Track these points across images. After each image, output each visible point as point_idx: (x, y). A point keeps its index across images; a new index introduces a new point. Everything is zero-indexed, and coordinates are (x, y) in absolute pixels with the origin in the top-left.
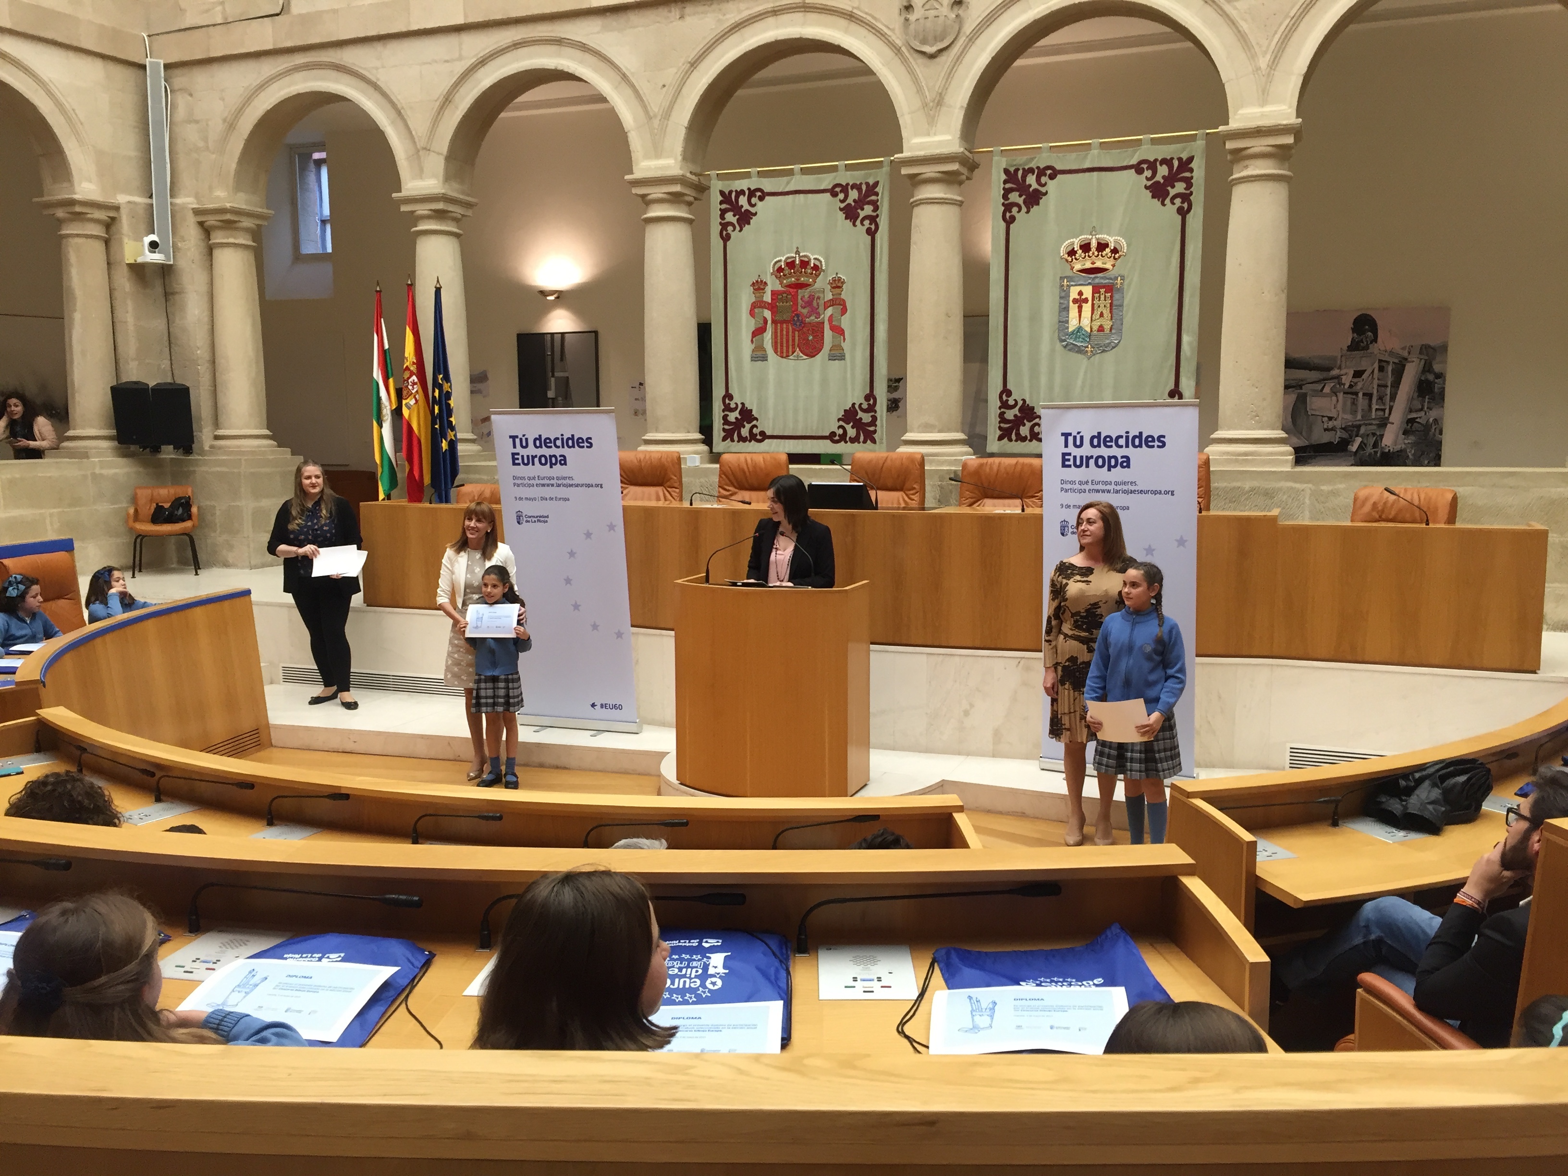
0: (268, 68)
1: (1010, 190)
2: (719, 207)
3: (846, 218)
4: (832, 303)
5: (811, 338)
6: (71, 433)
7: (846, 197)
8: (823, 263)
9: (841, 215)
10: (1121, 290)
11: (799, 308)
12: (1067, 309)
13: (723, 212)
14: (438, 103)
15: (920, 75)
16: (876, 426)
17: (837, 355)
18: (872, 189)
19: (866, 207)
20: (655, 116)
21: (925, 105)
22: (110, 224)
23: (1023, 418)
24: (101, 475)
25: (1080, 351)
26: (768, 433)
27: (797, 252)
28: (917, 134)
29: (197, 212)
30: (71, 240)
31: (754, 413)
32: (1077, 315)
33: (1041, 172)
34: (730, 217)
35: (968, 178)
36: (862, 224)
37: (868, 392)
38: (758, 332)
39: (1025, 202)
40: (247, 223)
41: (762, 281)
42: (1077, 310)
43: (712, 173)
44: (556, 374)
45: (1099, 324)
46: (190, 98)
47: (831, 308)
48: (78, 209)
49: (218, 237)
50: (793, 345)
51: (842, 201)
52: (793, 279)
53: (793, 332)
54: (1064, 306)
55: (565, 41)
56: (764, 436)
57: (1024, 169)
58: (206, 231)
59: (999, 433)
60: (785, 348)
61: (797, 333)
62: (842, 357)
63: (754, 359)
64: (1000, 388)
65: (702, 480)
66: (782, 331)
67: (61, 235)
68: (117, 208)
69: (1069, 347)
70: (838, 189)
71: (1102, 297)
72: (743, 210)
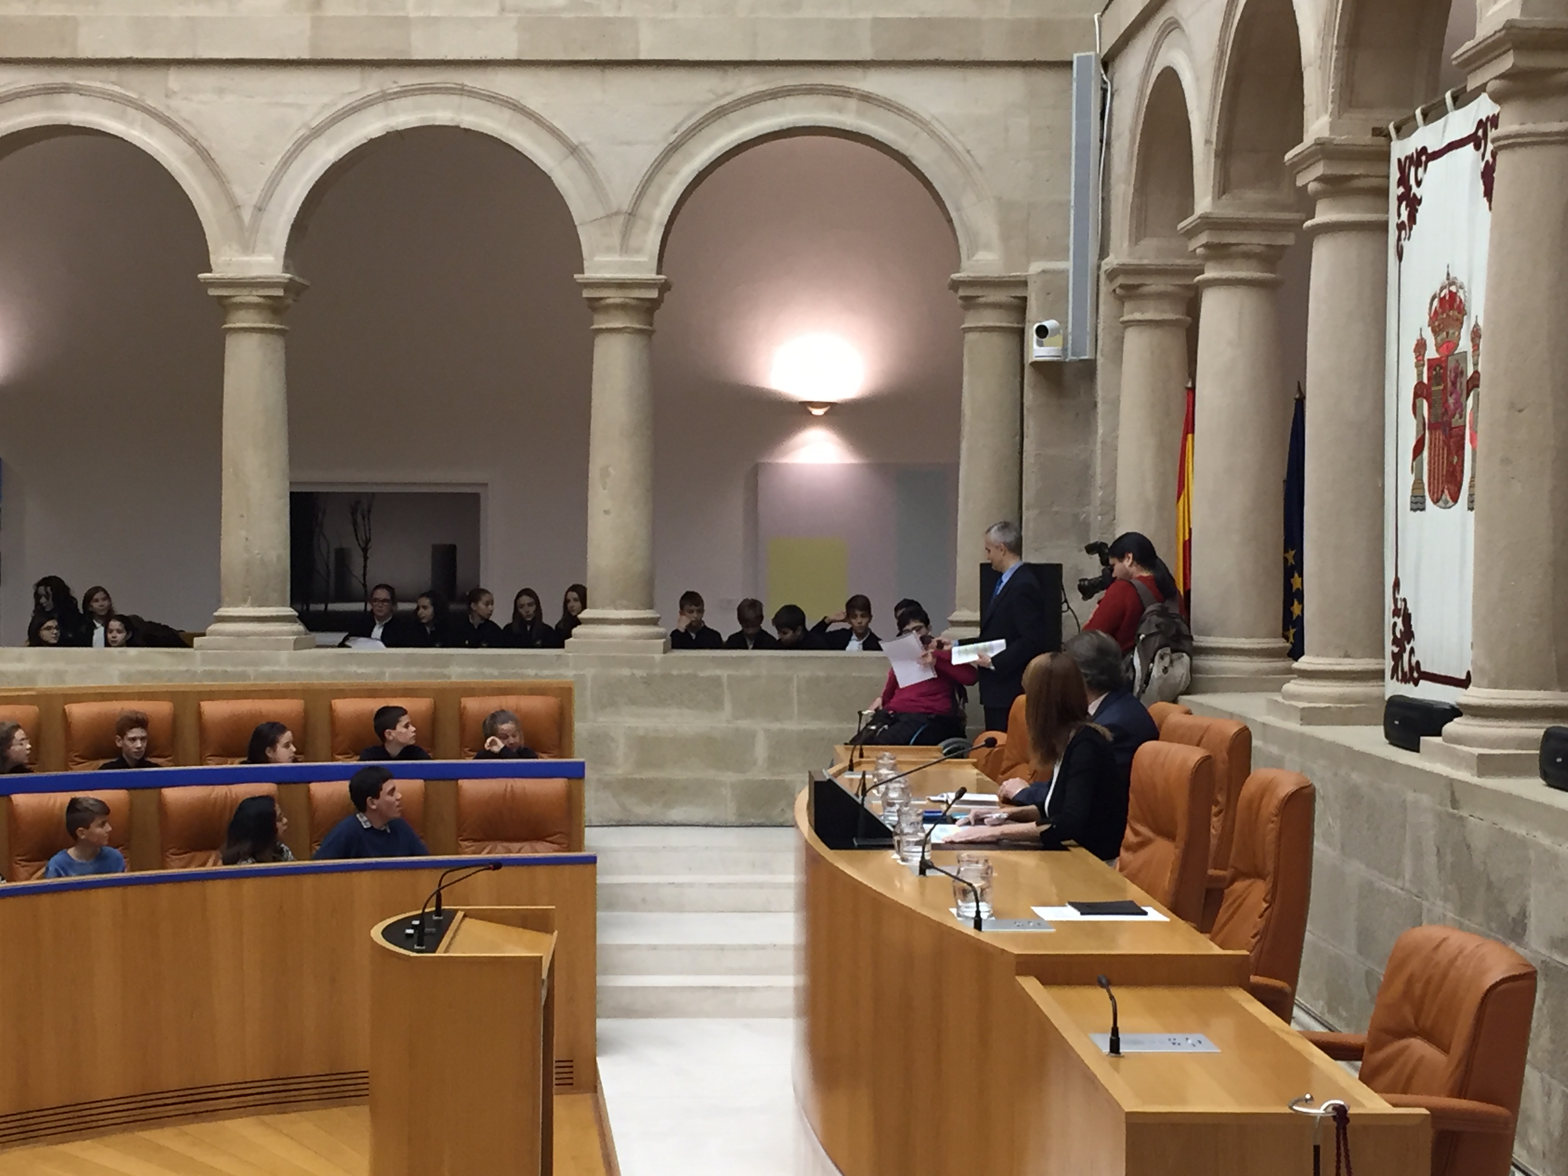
2: (1397, 192)
3: (1485, 194)
4: (1473, 382)
5: (1455, 460)
6: (952, 616)
7: (1486, 147)
8: (1467, 296)
11: (1448, 396)
13: (1399, 204)
22: (1021, 307)
26: (1421, 667)
27: (1447, 275)
29: (1112, 275)
31: (1412, 621)
34: (1403, 211)
38: (1419, 448)
41: (1422, 340)
43: (1391, 127)
47: (1472, 395)
49: (1128, 312)
50: (1443, 477)
53: (1443, 449)
56: (1419, 672)
60: (1437, 483)
61: (1445, 451)
63: (1413, 506)
66: (1435, 446)
68: (1024, 283)
70: (1479, 133)
72: (1412, 195)
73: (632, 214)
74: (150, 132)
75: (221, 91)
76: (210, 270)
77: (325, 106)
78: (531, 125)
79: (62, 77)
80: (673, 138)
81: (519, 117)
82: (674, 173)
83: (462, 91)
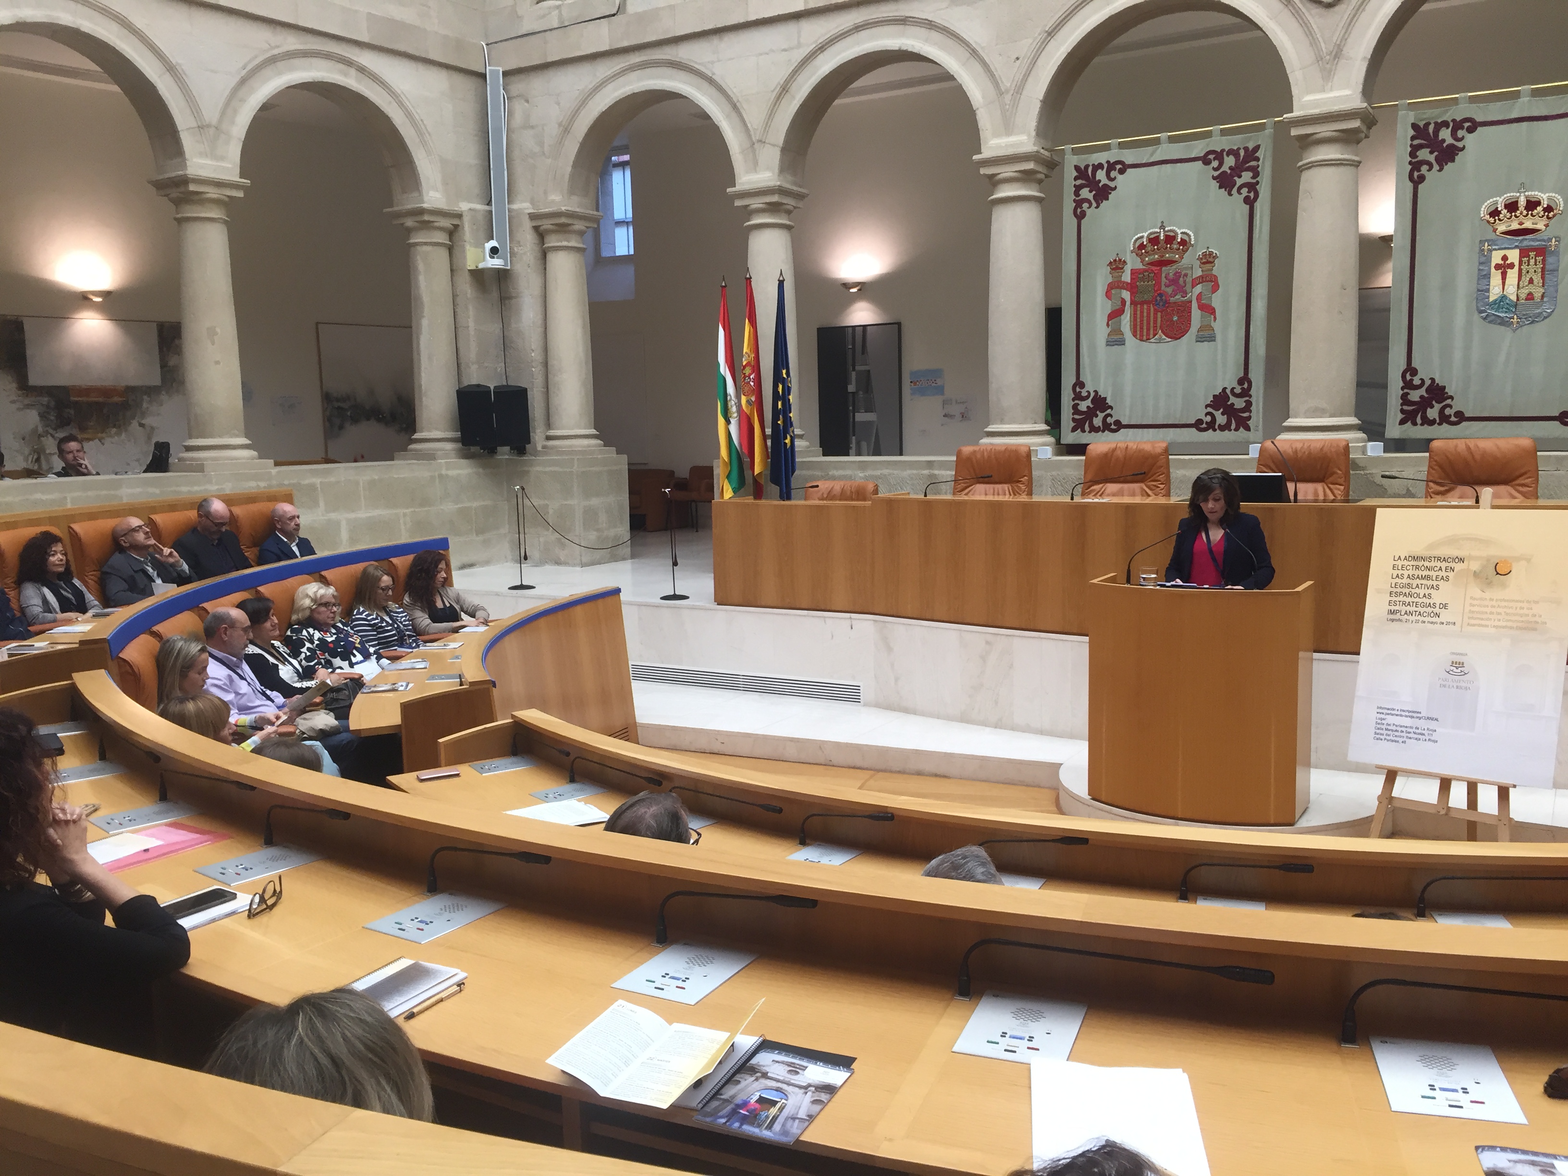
0: (604, 69)
1: (1421, 147)
2: (1074, 183)
3: (1220, 187)
4: (1202, 280)
5: (1175, 318)
6: (417, 436)
7: (1221, 164)
8: (1192, 237)
9: (1215, 184)
10: (1556, 253)
11: (1163, 288)
12: (1488, 276)
13: (1078, 189)
14: (775, 93)
15: (1314, 26)
16: (1250, 411)
17: (1207, 336)
18: (1252, 154)
19: (1243, 174)
20: (1007, 91)
21: (1319, 59)
22: (453, 232)
23: (1431, 399)
24: (447, 475)
25: (1503, 322)
26: (1124, 422)
27: (1162, 227)
28: (1309, 92)
29: (533, 217)
30: (418, 248)
31: (1108, 401)
32: (1501, 281)
33: (1457, 126)
34: (1085, 193)
35: (1367, 137)
36: (1239, 192)
37: (1242, 375)
38: (1115, 314)
39: (1437, 159)
40: (579, 226)
41: (1120, 260)
42: (1500, 277)
43: (1068, 147)
44: (858, 368)
45: (1527, 291)
46: (526, 104)
47: (1199, 286)
48: (426, 218)
49: (552, 241)
50: (1155, 327)
51: (1215, 169)
52: (1156, 256)
53: (1155, 314)
54: (1485, 273)
55: (911, 19)
56: (1119, 426)
57: (1436, 123)
58: (541, 234)
59: (1400, 416)
60: (1145, 331)
61: (1159, 314)
62: (1212, 338)
63: (1109, 343)
64: (1403, 366)
65: (1054, 473)
66: (1142, 312)
67: (409, 243)
68: (459, 216)
69: (1489, 319)
70: (1211, 157)
71: (1532, 262)
72: (1100, 185)
73: (218, 128)
80: (245, 71)
82: (243, 101)
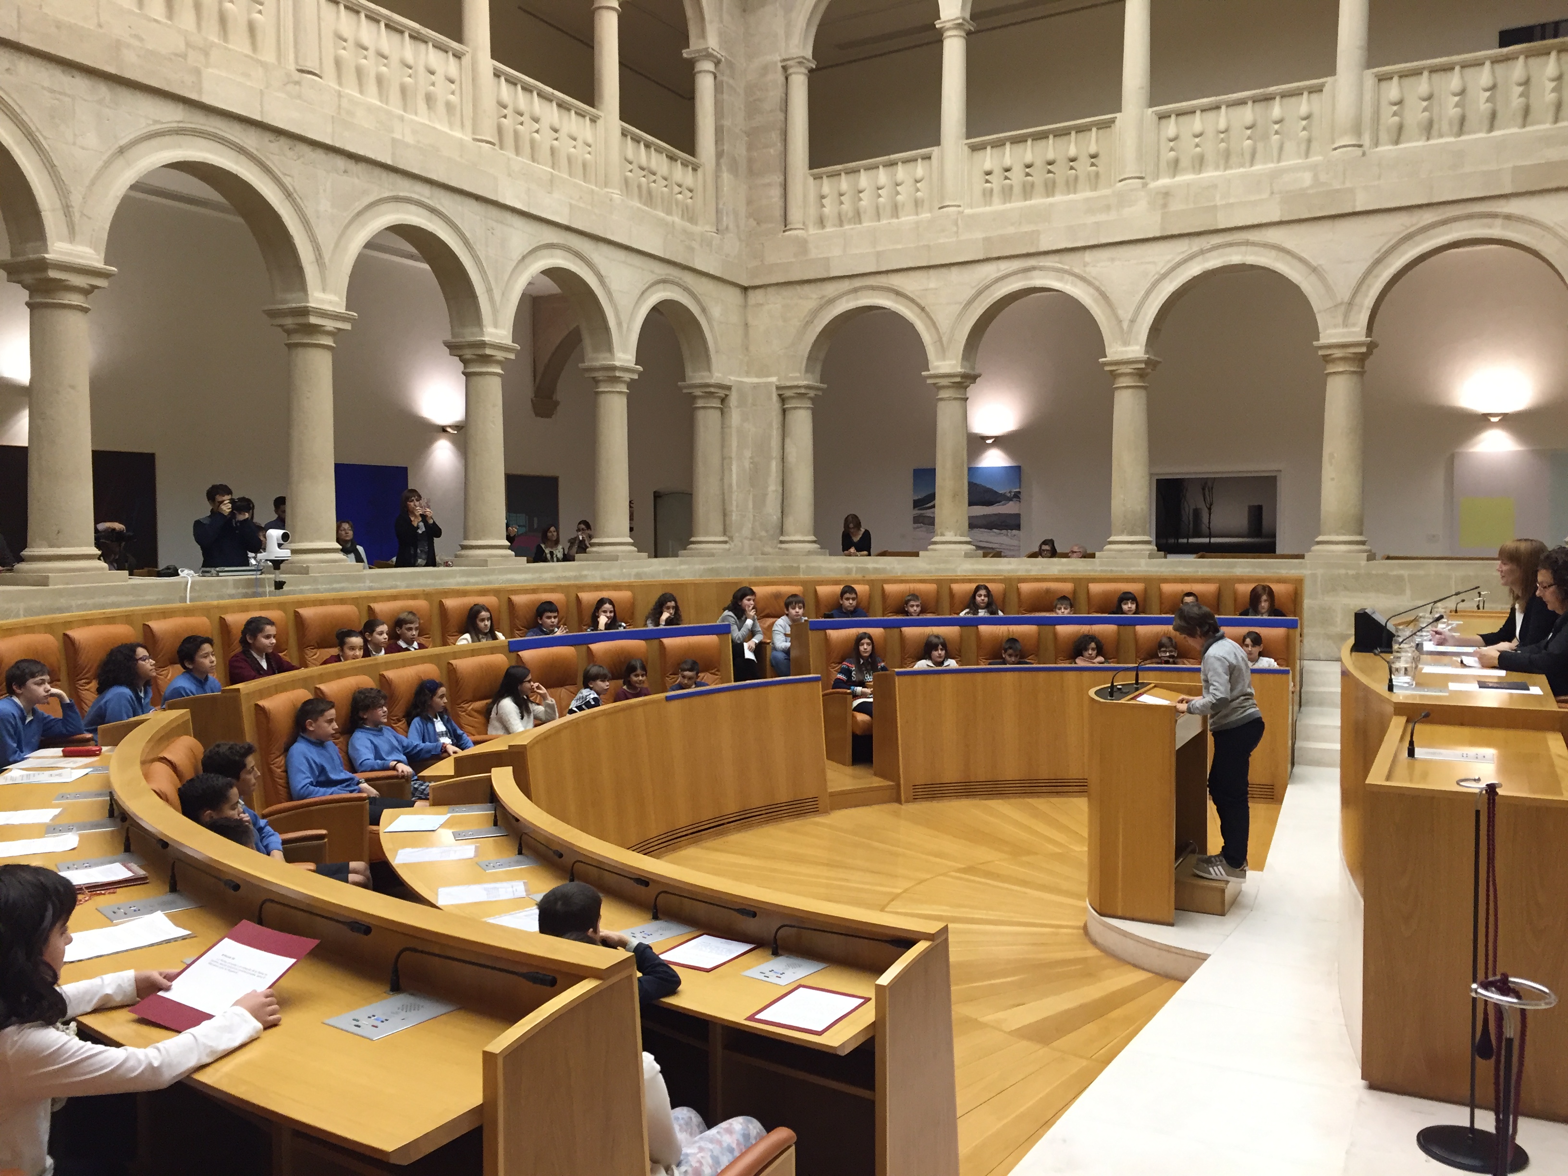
73: (1350, 304)
74: (1075, 286)
75: (1113, 260)
76: (1106, 357)
77: (1169, 261)
78: (1289, 258)
79: (1031, 262)
80: (1377, 256)
81: (1281, 254)
82: (1377, 277)
83: (1247, 243)
